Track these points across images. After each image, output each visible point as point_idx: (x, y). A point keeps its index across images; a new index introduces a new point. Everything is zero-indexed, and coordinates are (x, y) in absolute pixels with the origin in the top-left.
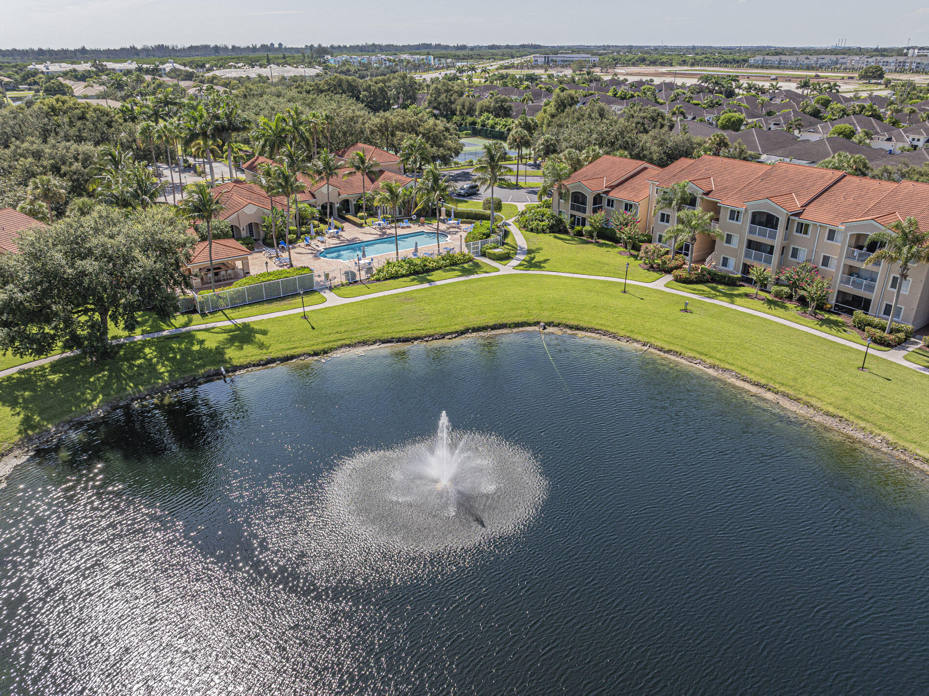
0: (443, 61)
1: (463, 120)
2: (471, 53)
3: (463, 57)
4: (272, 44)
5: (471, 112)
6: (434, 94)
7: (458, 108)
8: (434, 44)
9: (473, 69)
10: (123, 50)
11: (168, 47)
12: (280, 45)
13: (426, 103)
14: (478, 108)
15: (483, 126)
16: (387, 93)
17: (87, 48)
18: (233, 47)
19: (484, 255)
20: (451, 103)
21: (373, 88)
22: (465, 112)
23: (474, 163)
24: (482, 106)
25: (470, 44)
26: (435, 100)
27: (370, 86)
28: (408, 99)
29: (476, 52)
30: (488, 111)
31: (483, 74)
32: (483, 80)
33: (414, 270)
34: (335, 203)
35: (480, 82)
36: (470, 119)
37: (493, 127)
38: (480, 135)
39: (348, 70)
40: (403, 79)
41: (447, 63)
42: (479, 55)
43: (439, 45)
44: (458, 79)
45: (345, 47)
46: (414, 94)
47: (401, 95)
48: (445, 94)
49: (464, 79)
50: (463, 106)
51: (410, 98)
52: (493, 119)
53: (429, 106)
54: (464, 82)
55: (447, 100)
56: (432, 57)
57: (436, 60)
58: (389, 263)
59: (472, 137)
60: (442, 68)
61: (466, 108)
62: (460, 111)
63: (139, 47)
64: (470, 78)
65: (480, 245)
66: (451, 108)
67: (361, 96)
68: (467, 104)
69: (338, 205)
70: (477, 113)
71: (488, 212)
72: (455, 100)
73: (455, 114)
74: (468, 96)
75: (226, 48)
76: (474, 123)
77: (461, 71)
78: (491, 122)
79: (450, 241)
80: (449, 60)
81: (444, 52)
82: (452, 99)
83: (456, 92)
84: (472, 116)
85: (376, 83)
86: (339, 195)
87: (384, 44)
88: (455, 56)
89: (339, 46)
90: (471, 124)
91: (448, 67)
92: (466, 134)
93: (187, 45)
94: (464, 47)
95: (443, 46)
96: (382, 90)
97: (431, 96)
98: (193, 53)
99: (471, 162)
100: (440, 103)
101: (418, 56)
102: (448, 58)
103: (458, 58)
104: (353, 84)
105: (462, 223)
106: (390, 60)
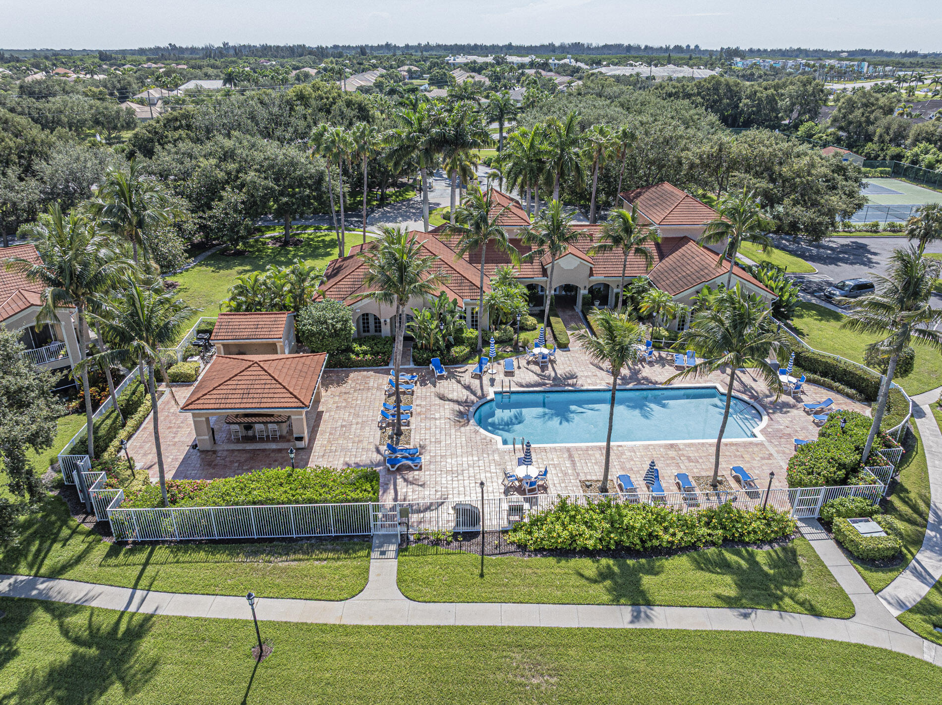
0: (880, 68)
1: (882, 150)
2: (921, 61)
3: (908, 65)
4: (688, 46)
5: (898, 137)
6: (845, 108)
7: (879, 131)
8: (874, 50)
9: (920, 79)
10: (542, 46)
11: (583, 45)
12: (697, 46)
13: (829, 121)
14: (912, 134)
15: (914, 162)
16: (777, 103)
17: (513, 44)
18: (646, 47)
19: (826, 524)
20: (869, 122)
21: (758, 94)
22: (887, 138)
23: (881, 228)
24: (921, 131)
25: (922, 52)
26: (844, 117)
27: (755, 92)
28: (804, 113)
29: (928, 59)
30: (929, 141)
31: (933, 87)
32: (930, 94)
33: (617, 543)
34: (582, 288)
35: (926, 96)
36: (893, 150)
37: (931, 166)
38: (905, 176)
39: (752, 74)
40: (805, 85)
41: (884, 71)
42: (933, 63)
43: (882, 51)
44: (893, 90)
45: (765, 51)
46: (817, 106)
47: (798, 107)
48: (861, 110)
49: (903, 91)
50: (888, 129)
51: (809, 111)
52: (934, 154)
53: (832, 124)
54: (900, 94)
55: (863, 119)
56: (866, 64)
57: (871, 68)
58: (563, 507)
59: (891, 177)
60: (876, 77)
61: (891, 132)
62: (881, 136)
63: (557, 44)
64: (911, 90)
65: (821, 497)
66: (867, 131)
67: (741, 105)
68: (895, 127)
69: (586, 292)
70: (908, 142)
71: (875, 372)
72: (876, 119)
73: (871, 140)
74: (902, 114)
75: (639, 48)
76: (899, 157)
77: (900, 80)
78: (929, 157)
79: (761, 438)
80: (887, 69)
81: (885, 59)
82: (872, 117)
83: (881, 108)
84: (899, 145)
85: (766, 89)
86: (591, 274)
87: (811, 49)
88: (899, 63)
89: (759, 50)
90: (893, 158)
91: (885, 76)
92: (881, 172)
93: (602, 44)
94: (914, 54)
95: (887, 53)
96: (772, 100)
97: (839, 110)
98: (606, 51)
99: (877, 225)
100: (850, 123)
101: (847, 62)
102: (888, 65)
103: (902, 66)
104: (734, 88)
105: (809, 381)
106: (808, 65)
